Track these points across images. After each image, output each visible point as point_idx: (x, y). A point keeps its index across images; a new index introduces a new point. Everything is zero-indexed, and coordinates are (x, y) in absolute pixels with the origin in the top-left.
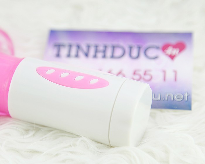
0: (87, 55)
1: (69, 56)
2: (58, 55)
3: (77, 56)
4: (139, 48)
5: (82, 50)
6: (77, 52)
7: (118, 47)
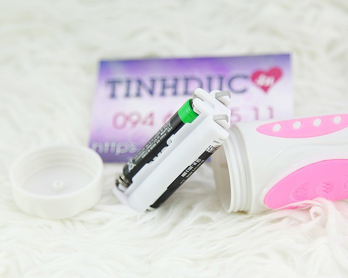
0: (151, 92)
1: (127, 95)
2: (113, 96)
3: (138, 95)
4: (221, 79)
5: (145, 86)
6: (139, 89)
7: (194, 79)
